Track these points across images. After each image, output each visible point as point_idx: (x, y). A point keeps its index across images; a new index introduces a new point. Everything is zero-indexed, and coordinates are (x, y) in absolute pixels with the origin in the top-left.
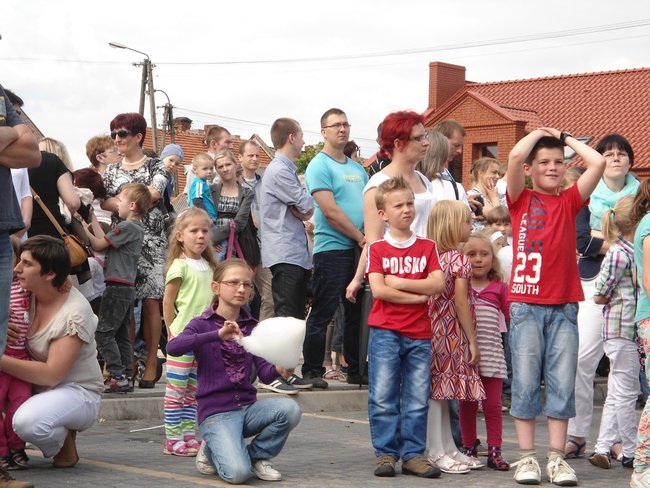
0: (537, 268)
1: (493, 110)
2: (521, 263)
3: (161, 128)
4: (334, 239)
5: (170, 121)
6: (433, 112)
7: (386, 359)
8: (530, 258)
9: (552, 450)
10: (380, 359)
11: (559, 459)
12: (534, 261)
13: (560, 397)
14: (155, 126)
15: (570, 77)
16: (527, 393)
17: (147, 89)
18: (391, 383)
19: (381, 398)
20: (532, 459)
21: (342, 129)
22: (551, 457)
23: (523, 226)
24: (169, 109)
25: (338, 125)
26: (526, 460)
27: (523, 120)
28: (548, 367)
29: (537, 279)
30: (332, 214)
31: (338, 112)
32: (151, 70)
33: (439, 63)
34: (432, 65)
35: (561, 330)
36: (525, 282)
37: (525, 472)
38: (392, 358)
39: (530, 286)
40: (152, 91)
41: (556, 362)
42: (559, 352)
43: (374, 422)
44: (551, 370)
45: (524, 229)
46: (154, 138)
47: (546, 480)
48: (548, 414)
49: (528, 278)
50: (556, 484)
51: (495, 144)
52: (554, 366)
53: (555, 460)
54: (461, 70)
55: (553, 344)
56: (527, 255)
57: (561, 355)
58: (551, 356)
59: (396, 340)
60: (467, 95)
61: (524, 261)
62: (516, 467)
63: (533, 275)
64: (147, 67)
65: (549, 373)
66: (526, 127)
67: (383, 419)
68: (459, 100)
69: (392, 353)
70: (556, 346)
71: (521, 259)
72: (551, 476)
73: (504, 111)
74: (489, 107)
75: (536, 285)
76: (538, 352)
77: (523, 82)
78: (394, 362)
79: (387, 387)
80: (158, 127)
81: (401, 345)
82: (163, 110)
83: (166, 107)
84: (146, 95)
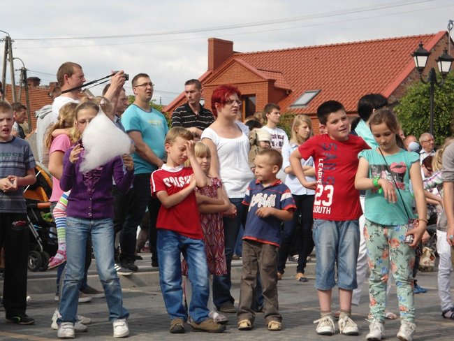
0: (330, 196)
1: (253, 72)
2: (319, 192)
3: (18, 85)
4: (142, 166)
5: (25, 80)
6: (211, 73)
7: (169, 252)
8: (326, 189)
9: (342, 311)
10: (165, 252)
11: (346, 317)
12: (329, 191)
13: (348, 275)
14: (14, 83)
15: (304, 49)
16: (326, 272)
17: (8, 57)
18: (174, 268)
19: (169, 279)
20: (328, 317)
21: (149, 87)
22: (340, 316)
23: (321, 167)
24: (24, 71)
25: (145, 84)
26: (324, 319)
27: (273, 78)
28: (340, 254)
29: (330, 203)
30: (140, 148)
31: (146, 76)
32: (11, 44)
33: (214, 39)
34: (210, 41)
35: (349, 230)
36: (322, 205)
37: (323, 327)
38: (173, 250)
39: (324, 208)
40: (12, 59)
41: (346, 251)
42: (347, 244)
43: (166, 297)
44: (342, 256)
45: (321, 169)
46: (13, 92)
47: (338, 332)
48: (340, 286)
49: (324, 202)
50: (344, 334)
51: (254, 95)
52: (344, 254)
53: (343, 318)
54: (230, 44)
55: (343, 239)
56: (324, 187)
57: (348, 246)
58: (342, 247)
59: (176, 238)
60: (234, 61)
61: (321, 191)
62: (318, 323)
63: (327, 200)
64: (8, 42)
65: (340, 259)
66: (275, 83)
67: (172, 293)
68: (229, 65)
69: (174, 247)
70: (345, 240)
71: (319, 189)
72: (341, 329)
73: (259, 73)
74: (249, 70)
75: (329, 207)
76: (333, 245)
77: (273, 52)
78: (175, 253)
79: (172, 270)
80: (16, 84)
81: (180, 242)
82: (19, 72)
83: (22, 70)
84: (8, 62)
